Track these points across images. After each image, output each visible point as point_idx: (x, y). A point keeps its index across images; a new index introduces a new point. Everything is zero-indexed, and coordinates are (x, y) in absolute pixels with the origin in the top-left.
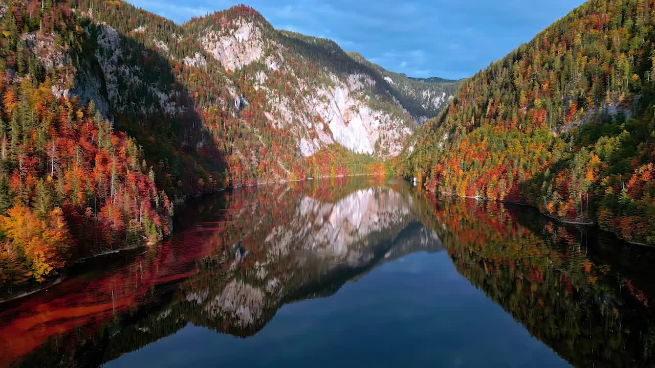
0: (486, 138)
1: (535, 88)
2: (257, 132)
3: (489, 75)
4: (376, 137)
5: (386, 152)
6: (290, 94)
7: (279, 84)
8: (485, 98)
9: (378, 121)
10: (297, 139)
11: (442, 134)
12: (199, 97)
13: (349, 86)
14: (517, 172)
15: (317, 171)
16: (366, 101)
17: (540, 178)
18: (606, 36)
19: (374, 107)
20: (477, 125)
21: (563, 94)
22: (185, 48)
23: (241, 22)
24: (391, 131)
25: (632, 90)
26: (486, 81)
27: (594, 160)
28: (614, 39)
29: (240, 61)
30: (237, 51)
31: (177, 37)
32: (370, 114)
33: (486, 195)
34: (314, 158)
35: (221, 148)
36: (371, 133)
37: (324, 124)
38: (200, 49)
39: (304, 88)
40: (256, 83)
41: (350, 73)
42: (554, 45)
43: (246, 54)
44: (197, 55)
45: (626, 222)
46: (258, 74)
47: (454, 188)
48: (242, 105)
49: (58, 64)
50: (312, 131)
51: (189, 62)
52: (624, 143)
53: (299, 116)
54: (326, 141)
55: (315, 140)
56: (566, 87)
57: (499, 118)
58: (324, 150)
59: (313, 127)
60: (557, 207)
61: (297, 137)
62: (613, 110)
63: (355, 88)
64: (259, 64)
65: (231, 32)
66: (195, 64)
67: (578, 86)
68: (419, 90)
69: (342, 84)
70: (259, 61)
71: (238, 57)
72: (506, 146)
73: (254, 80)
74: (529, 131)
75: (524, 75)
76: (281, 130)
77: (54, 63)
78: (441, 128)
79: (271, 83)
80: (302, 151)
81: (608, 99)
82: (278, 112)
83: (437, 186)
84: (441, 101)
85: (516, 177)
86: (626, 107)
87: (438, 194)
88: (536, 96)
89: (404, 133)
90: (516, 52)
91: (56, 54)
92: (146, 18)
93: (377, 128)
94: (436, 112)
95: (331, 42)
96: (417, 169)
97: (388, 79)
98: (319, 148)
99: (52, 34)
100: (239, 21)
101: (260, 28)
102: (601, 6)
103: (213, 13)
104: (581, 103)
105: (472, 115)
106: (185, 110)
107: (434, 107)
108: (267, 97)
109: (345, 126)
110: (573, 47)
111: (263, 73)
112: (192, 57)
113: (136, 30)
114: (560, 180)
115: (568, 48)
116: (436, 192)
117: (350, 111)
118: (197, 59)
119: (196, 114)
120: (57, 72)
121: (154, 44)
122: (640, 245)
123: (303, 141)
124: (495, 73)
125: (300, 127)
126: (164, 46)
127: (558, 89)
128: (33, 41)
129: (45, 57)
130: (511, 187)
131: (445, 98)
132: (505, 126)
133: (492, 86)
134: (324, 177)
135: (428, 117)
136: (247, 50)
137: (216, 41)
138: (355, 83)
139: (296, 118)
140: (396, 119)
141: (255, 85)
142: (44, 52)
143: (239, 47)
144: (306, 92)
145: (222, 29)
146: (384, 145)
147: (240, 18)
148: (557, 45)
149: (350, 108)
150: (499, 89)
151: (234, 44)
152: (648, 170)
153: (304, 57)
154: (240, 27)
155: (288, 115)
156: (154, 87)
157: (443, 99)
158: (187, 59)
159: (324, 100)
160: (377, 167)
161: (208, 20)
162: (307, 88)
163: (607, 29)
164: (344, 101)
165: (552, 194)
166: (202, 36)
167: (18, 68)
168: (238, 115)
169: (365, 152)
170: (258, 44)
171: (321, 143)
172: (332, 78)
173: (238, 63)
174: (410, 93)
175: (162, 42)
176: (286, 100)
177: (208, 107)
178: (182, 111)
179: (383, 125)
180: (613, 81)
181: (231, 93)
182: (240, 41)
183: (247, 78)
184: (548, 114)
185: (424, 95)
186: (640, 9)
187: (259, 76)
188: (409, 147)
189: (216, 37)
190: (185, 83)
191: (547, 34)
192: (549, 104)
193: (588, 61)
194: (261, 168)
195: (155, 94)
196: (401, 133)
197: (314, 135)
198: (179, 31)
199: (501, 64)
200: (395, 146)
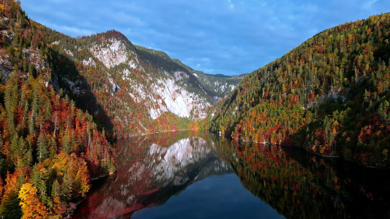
0: (265, 110)
1: (290, 83)
2: (126, 105)
3: (259, 75)
4: (191, 108)
5: (197, 116)
6: (144, 83)
7: (137, 76)
8: (260, 88)
9: (192, 98)
10: (148, 109)
11: (235, 107)
12: (93, 84)
13: (175, 78)
14: (287, 129)
15: (160, 128)
16: (184, 87)
17: (302, 132)
18: (325, 57)
19: (189, 90)
20: (257, 102)
21: (306, 87)
22: (83, 55)
23: (114, 40)
24: (199, 104)
25: (344, 86)
26: (258, 78)
27: (335, 123)
28: (331, 59)
29: (113, 63)
30: (111, 56)
31: (78, 48)
32: (187, 95)
33: (270, 141)
34: (158, 120)
35: (109, 115)
36: (188, 105)
37: (162, 99)
38: (91, 55)
39: (150, 79)
40: (124, 76)
41: (175, 71)
42: (297, 61)
43: (117, 59)
44: (90, 59)
45: (363, 156)
46: (125, 70)
47: (251, 137)
48: (116, 89)
49: (42, 67)
50: (156, 104)
51: (86, 63)
52: (349, 114)
53: (149, 95)
54: (163, 110)
55: (158, 109)
56: (307, 83)
57: (271, 99)
58: (164, 116)
59: (157, 102)
60: (318, 147)
61: (148, 108)
62: (335, 96)
63: (178, 79)
64: (125, 65)
65: (108, 46)
66: (89, 64)
67: (314, 83)
68: (212, 82)
69: (171, 77)
70: (125, 63)
71: (112, 60)
72: (278, 114)
73: (122, 74)
74: (289, 106)
75: (283, 76)
76: (139, 103)
77: (40, 66)
78: (234, 104)
79: (132, 76)
80: (151, 116)
81: (332, 90)
82: (137, 93)
83: (240, 137)
84: (225, 87)
85: (287, 132)
86: (342, 95)
87: (240, 141)
88: (292, 87)
89: (206, 105)
90: (275, 63)
91: (41, 61)
92: (59, 36)
93: (191, 103)
94: (223, 94)
95: (163, 53)
96: (221, 126)
97: (195, 74)
98: (161, 114)
99: (37, 49)
100: (113, 39)
101: (125, 44)
102: (320, 41)
103: (96, 34)
104: (317, 92)
105: (252, 97)
106: (86, 92)
107: (221, 91)
108: (130, 84)
109: (173, 101)
110: (308, 62)
111: (128, 70)
112: (87, 60)
113: (53, 43)
114: (318, 133)
115: (305, 63)
116: (238, 140)
117: (176, 93)
118: (90, 61)
119: (92, 94)
120: (42, 72)
121: (65, 52)
122: (372, 168)
123: (152, 110)
124: (263, 74)
125: (150, 102)
126: (71, 54)
127: (303, 84)
128: (28, 53)
129: (36, 62)
130: (285, 137)
131: (227, 86)
132: (275, 103)
133: (261, 81)
134: (164, 131)
135: (218, 97)
136: (117, 56)
137: (98, 51)
138: (178, 77)
139: (147, 96)
140: (202, 98)
141: (123, 77)
142: (34, 60)
143: (112, 54)
144: (152, 81)
145: (102, 44)
146: (195, 112)
147: (113, 38)
148: (299, 61)
149: (176, 91)
150: (268, 83)
151: (109, 53)
152: (369, 128)
153: (149, 61)
154: (113, 43)
155: (143, 95)
156: (66, 78)
157: (226, 86)
158: (84, 61)
159: (162, 86)
160: (194, 125)
161: (93, 38)
162: (152, 79)
163: (325, 53)
164: (172, 87)
165: (314, 141)
166: (89, 47)
167: (23, 69)
168: (115, 95)
169: (185, 116)
170: (124, 53)
171: (161, 111)
172: (165, 73)
173: (112, 64)
174: (208, 83)
175: (69, 51)
176: (142, 86)
177: (99, 90)
178: (84, 93)
179: (195, 101)
180: (334, 81)
181: (110, 81)
182: (113, 51)
183: (118, 73)
184: (299, 98)
185: (215, 84)
186: (341, 43)
187: (125, 72)
188: (211, 114)
189: (99, 48)
190: (85, 75)
191: (292, 54)
192: (299, 92)
193: (318, 70)
194: (131, 127)
195: (67, 82)
196: (205, 105)
197: (158, 107)
198: (79, 45)
199: (266, 69)
200: (202, 113)
